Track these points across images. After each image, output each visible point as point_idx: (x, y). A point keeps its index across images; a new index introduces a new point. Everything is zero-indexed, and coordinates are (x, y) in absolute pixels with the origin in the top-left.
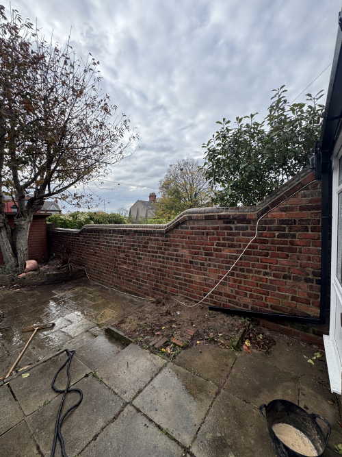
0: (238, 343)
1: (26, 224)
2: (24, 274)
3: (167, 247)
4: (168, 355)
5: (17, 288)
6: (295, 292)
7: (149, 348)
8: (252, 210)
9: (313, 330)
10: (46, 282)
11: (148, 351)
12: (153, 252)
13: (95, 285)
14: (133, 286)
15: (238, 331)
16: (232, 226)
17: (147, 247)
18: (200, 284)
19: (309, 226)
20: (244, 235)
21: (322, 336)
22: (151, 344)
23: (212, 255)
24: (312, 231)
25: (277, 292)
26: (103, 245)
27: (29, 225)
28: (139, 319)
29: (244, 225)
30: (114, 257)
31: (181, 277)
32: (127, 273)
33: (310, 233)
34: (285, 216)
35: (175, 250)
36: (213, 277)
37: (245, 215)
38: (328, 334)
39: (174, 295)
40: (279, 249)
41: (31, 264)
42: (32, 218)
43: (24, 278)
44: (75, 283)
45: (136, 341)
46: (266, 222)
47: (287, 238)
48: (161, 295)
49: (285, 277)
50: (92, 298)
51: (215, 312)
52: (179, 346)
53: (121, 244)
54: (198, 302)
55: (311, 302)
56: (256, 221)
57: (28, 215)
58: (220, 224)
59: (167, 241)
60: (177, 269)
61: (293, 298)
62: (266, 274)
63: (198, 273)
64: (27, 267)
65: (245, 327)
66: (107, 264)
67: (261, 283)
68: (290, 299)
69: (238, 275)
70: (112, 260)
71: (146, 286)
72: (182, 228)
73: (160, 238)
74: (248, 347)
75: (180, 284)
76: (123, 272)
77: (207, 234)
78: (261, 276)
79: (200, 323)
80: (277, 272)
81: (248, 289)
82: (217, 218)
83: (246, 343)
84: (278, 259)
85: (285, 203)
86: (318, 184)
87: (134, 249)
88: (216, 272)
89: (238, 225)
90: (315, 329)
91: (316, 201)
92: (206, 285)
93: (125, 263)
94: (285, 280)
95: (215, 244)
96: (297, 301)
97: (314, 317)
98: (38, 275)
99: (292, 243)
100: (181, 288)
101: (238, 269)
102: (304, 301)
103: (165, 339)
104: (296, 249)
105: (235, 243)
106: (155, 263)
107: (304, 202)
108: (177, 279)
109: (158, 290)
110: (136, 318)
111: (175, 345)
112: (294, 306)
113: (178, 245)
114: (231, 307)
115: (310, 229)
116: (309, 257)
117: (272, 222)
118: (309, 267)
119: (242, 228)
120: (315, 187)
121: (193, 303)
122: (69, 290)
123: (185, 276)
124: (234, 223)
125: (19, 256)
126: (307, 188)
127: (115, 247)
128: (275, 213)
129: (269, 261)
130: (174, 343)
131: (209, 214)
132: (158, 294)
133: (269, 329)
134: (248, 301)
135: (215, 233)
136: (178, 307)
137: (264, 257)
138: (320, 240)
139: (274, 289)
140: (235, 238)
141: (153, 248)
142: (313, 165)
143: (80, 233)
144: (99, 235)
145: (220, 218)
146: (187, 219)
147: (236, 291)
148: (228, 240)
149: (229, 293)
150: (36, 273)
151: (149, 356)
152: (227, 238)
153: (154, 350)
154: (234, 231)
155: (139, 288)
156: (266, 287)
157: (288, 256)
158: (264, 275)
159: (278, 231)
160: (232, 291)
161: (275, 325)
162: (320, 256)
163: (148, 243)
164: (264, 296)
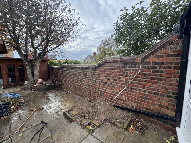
0: (127, 127)
1: (38, 64)
2: (36, 85)
3: (95, 75)
4: (90, 130)
5: (33, 90)
6: (160, 102)
7: (81, 125)
8: (139, 57)
9: (170, 123)
10: (45, 88)
11: (80, 126)
12: (89, 77)
13: (65, 91)
14: (80, 92)
15: (127, 119)
16: (127, 65)
17: (86, 75)
18: (110, 94)
19: (172, 66)
20: (133, 70)
21: (175, 128)
22: (82, 123)
23: (116, 80)
24: (173, 69)
25: (150, 101)
26: (69, 74)
27: (39, 64)
28: (80, 109)
29: (134, 65)
30: (73, 79)
31: (101, 90)
32: (78, 86)
33: (172, 70)
34: (157, 60)
35: (99, 77)
36: (116, 91)
37: (134, 60)
38: (179, 127)
39: (98, 98)
40: (153, 78)
41: (39, 80)
42: (40, 61)
43: (36, 86)
44: (57, 89)
45: (76, 121)
46: (146, 64)
47: (158, 72)
48: (92, 97)
49: (155, 94)
50: (63, 96)
51: (116, 108)
52: (96, 125)
53: (76, 73)
54: (108, 102)
55: (170, 108)
56: (141, 63)
57: (39, 60)
58: (121, 65)
59: (95, 73)
60: (99, 86)
61: (159, 105)
62: (144, 91)
63: (109, 89)
64: (38, 82)
65: (131, 117)
66: (70, 82)
67: (141, 96)
68: (157, 105)
69: (129, 91)
70: (72, 80)
71: (86, 93)
72: (102, 66)
73: (92, 71)
74: (132, 129)
75: (100, 93)
76: (77, 86)
77: (114, 70)
78: (142, 92)
79: (108, 114)
80: (151, 91)
81: (134, 98)
82: (119, 61)
83: (131, 127)
84: (151, 84)
85: (158, 53)
86: (180, 41)
87: (81, 76)
88: (118, 88)
89: (131, 65)
90: (171, 123)
91: (177, 51)
92: (113, 94)
93: (77, 82)
94: (155, 95)
95: (118, 74)
96: (161, 107)
97: (171, 117)
98: (42, 85)
99: (161, 75)
100: (101, 95)
101: (129, 88)
102: (166, 107)
103: (90, 121)
104: (163, 79)
105: (128, 74)
106: (90, 82)
107: (170, 52)
108: (99, 90)
109: (91, 95)
110: (78, 108)
111: (95, 124)
112: (159, 109)
113: (100, 75)
114: (125, 106)
115: (172, 68)
116: (171, 83)
117: (149, 63)
118: (170, 89)
119: (133, 67)
120: (178, 43)
121: (106, 102)
122: (54, 92)
123: (103, 89)
124: (128, 64)
125: (35, 77)
126: (173, 44)
127: (73, 75)
128: (152, 59)
129: (147, 85)
130: (94, 124)
131: (116, 60)
132: (91, 97)
133: (144, 120)
134: (134, 104)
135: (118, 69)
136: (99, 104)
137: (143, 82)
138: (179, 74)
139: (148, 99)
140: (129, 72)
141: (89, 75)
142: (177, 30)
143: (60, 68)
144: (67, 69)
145: (121, 61)
146: (105, 62)
147: (127, 99)
148: (125, 73)
149: (124, 99)
150: (41, 85)
151: (80, 130)
152: (124, 72)
153: (84, 127)
154: (128, 68)
155: (83, 93)
156: (144, 98)
157: (157, 82)
158: (143, 92)
159: (153, 68)
160: (126, 99)
161: (148, 118)
162: (178, 83)
163: (87, 73)
164: (142, 103)
